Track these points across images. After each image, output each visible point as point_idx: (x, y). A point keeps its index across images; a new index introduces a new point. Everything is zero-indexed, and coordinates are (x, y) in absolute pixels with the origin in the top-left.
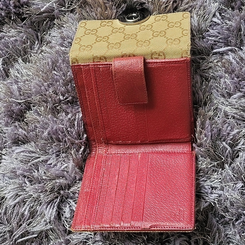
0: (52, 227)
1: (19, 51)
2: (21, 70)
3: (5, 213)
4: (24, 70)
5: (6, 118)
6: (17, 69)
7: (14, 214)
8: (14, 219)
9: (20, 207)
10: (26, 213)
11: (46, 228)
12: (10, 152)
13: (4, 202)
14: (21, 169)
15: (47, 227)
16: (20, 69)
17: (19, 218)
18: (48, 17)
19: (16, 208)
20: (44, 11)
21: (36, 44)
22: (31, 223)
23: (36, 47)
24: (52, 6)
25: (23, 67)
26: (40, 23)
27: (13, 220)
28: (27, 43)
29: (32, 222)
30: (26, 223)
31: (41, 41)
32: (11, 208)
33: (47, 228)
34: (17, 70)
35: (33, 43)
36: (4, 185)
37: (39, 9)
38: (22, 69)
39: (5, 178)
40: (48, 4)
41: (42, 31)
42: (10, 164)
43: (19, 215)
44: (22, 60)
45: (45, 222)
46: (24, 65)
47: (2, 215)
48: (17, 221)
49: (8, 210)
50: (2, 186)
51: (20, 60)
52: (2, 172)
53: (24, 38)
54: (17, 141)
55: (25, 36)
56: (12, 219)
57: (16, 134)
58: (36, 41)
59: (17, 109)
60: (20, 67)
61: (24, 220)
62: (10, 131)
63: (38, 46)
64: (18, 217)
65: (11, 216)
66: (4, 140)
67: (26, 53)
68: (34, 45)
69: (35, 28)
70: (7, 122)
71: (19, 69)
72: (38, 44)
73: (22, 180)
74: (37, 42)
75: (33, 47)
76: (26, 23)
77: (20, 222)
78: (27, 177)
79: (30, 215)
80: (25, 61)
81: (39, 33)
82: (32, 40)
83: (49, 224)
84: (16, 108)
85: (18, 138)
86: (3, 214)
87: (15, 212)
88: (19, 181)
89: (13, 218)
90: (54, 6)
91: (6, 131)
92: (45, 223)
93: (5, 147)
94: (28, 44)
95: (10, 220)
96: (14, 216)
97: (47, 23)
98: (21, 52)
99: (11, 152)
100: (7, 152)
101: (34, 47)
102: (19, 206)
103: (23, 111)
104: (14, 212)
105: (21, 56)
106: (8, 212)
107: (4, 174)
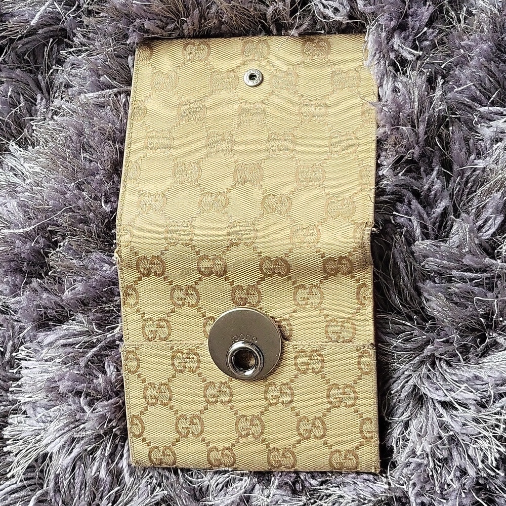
0: (166, 492)
1: (6, 126)
2: (19, 168)
3: (57, 490)
4: (26, 165)
5: (9, 277)
6: (11, 167)
7: (78, 486)
8: (80, 497)
9: (86, 467)
10: (103, 474)
11: (153, 500)
12: (36, 351)
13: (48, 465)
14: (66, 378)
15: (157, 495)
16: (17, 166)
17: (90, 492)
18: (51, 37)
19: (77, 471)
20: (37, 24)
21: (39, 100)
22: (117, 496)
23: (41, 106)
24: (55, 10)
25: (22, 160)
26: (36, 54)
27: (77, 500)
28: (20, 103)
29: (120, 495)
30: (108, 499)
32: (67, 475)
33: (157, 498)
34: (12, 169)
35: (32, 102)
36: (40, 428)
37: (27, 22)
38: (22, 165)
39: (39, 409)
40: (43, 8)
41: (45, 69)
42: (42, 374)
43: (87, 485)
44: (16, 144)
45: (149, 486)
46: (23, 153)
47: (51, 495)
48: (86, 499)
49: (62, 479)
50: (36, 431)
51: (13, 146)
52: (30, 399)
53: (9, 94)
54: (45, 321)
55: (10, 90)
56: (75, 499)
57: (39, 306)
58: (36, 95)
59: (28, 250)
60: (16, 161)
61: (101, 494)
62: (24, 303)
63: (43, 104)
64: (87, 488)
65: (72, 492)
66: (17, 328)
67: (21, 126)
68: (35, 104)
69: (29, 66)
70: (15, 286)
71: (15, 166)
72: (42, 99)
73: (75, 403)
74: (39, 97)
75: (33, 108)
76: (6, 59)
77: (94, 500)
78: (83, 393)
79: (113, 479)
80: (23, 144)
81: (39, 76)
83: (158, 488)
84: (25, 249)
85: (45, 313)
86: (52, 492)
87: (78, 480)
88: (70, 407)
89: (77, 496)
90: (57, 10)
91: (18, 306)
92: (149, 489)
93: (23, 341)
94: (21, 105)
95: (71, 502)
96: (78, 491)
97: (51, 49)
98: (10, 128)
99: (37, 348)
100: (29, 351)
101: (36, 110)
102: (82, 465)
103: (42, 252)
104: (76, 481)
105: (14, 137)
106: (61, 485)
107: (35, 402)
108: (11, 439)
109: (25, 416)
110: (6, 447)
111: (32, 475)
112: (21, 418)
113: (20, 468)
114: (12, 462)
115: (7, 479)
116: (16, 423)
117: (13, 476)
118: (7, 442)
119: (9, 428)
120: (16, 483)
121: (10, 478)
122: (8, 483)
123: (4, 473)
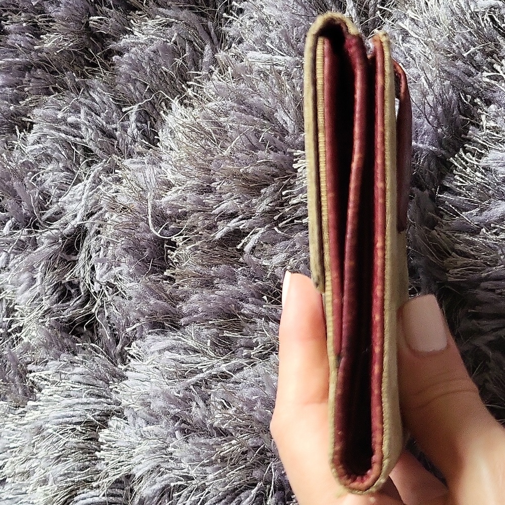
28: (185, 53)
31: (220, 40)
53: (173, 39)
58: (205, 45)
74: (207, 48)
81: (209, 22)
82: (197, 43)
94: (186, 55)
105: (179, 93)
108: (106, 444)
109: (126, 422)
110: (100, 452)
111: (119, 492)
112: (122, 423)
113: (107, 480)
114: (101, 471)
115: (92, 488)
116: (115, 427)
117: (98, 487)
118: (102, 447)
119: (106, 431)
120: (99, 496)
121: (95, 488)
122: (92, 493)
123: (90, 480)
